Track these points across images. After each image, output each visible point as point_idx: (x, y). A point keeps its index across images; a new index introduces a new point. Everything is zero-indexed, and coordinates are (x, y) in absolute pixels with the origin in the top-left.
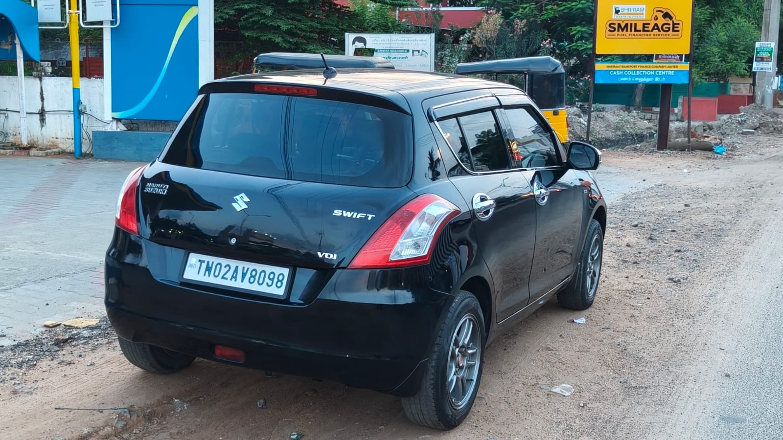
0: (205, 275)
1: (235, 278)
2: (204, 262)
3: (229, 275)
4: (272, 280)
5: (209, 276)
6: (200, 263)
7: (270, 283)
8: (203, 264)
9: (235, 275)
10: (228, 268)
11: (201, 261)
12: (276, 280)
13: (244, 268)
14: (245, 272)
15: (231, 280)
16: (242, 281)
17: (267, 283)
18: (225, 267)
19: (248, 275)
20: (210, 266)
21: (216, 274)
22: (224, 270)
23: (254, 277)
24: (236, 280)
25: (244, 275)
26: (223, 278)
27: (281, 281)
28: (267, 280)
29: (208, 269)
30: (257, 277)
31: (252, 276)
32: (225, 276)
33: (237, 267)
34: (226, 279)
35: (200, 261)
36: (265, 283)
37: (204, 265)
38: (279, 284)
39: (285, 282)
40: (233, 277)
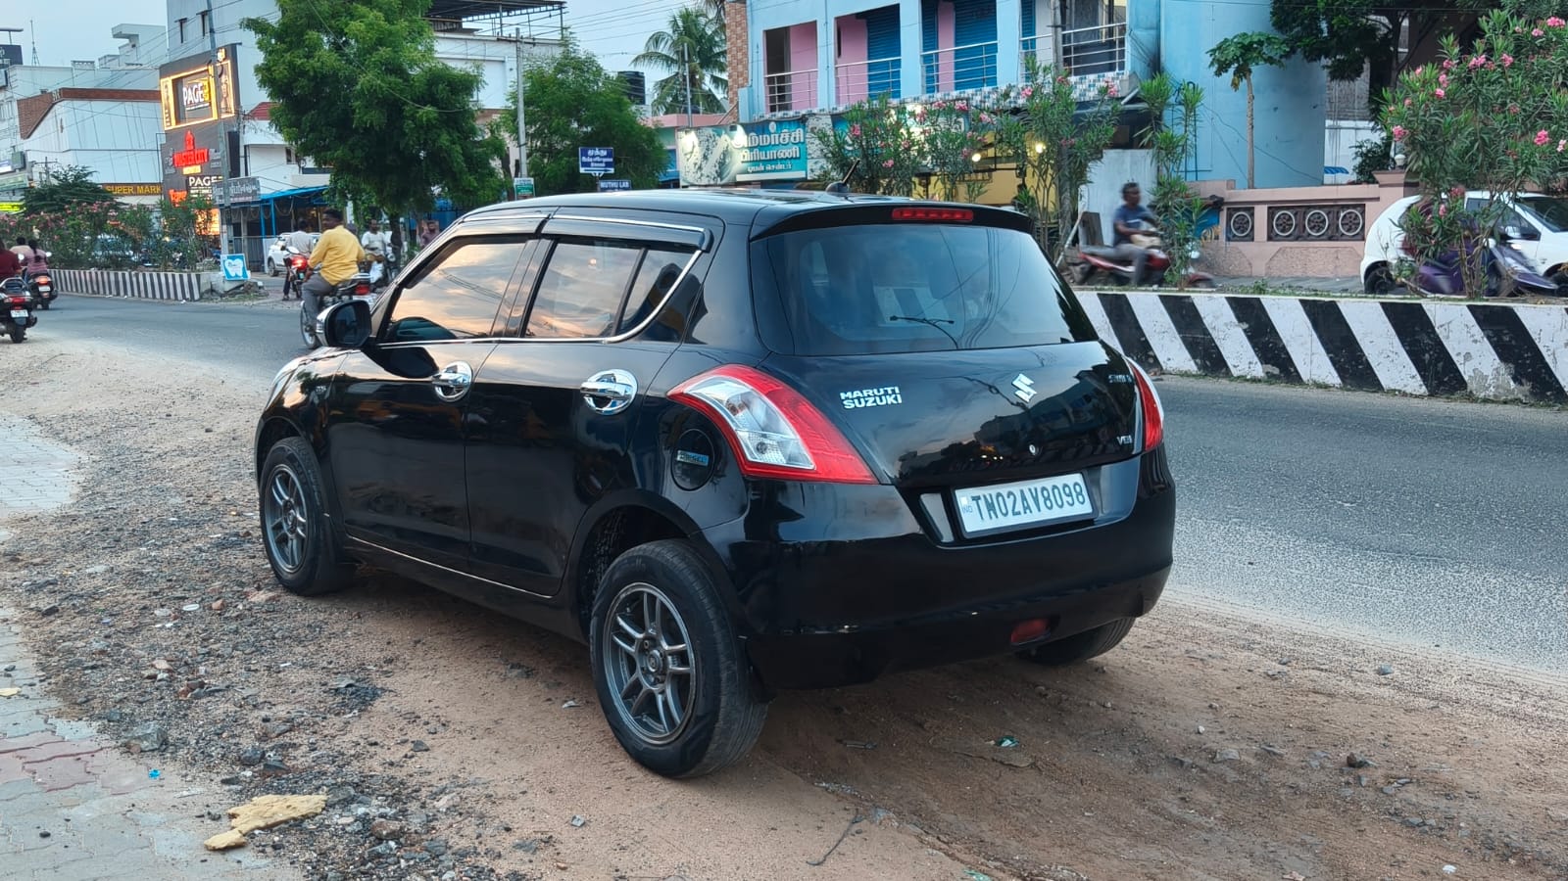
0: (991, 518)
1: (1029, 507)
2: (979, 498)
3: (1019, 507)
4: (1070, 495)
5: (997, 516)
6: (975, 502)
7: (1070, 499)
9: (1026, 505)
10: (1012, 497)
11: (976, 499)
12: (1074, 494)
13: (1030, 490)
14: (1035, 495)
15: (1025, 513)
16: (1039, 510)
17: (1068, 502)
18: (1008, 497)
19: (1041, 500)
20: (990, 501)
21: (1004, 511)
22: (1010, 502)
23: (1048, 498)
24: (1031, 512)
25: (1034, 500)
26: (1015, 514)
27: (1082, 493)
28: (1065, 498)
29: (990, 507)
30: (1053, 498)
31: (1045, 498)
32: (1015, 511)
33: (1022, 492)
34: (1020, 514)
35: (974, 498)
36: (1065, 503)
37: (982, 503)
38: (1081, 498)
39: (1086, 493)
40: (1025, 509)
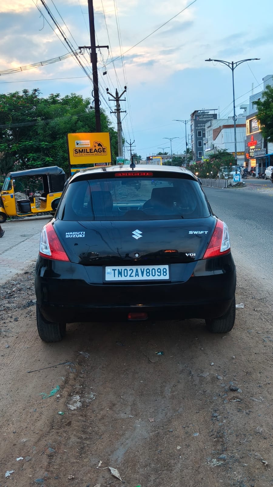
0: (119, 276)
1: (138, 275)
2: (116, 270)
3: (134, 274)
4: (160, 272)
5: (122, 276)
6: (113, 271)
7: (159, 274)
8: (115, 271)
9: (137, 274)
10: (131, 271)
11: (114, 270)
12: (162, 272)
13: (141, 269)
14: (142, 271)
15: (136, 276)
16: (143, 276)
17: (158, 275)
18: (130, 270)
19: (145, 273)
20: (120, 271)
21: (126, 275)
22: (129, 273)
23: (149, 272)
24: (138, 276)
25: (142, 273)
26: (130, 276)
27: (166, 272)
28: (157, 273)
29: (120, 273)
30: (151, 273)
31: (147, 273)
32: (131, 275)
33: (137, 270)
34: (133, 276)
35: (113, 270)
36: (156, 275)
37: (117, 272)
38: (165, 274)
39: (168, 272)
